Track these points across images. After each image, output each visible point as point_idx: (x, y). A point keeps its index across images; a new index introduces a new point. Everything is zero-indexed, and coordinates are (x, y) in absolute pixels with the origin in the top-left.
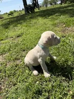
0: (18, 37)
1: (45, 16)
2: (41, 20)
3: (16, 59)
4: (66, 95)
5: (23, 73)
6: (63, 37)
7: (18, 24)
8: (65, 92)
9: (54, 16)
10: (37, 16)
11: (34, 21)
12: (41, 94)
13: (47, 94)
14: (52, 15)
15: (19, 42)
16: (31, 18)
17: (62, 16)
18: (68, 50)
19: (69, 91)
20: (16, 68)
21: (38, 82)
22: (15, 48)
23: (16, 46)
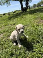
0: (14, 24)
1: (32, 13)
2: (28, 16)
3: (9, 36)
7: (16, 18)
8: (25, 57)
9: (36, 14)
10: (28, 13)
11: (25, 16)
13: (16, 56)
16: (24, 14)
17: (41, 13)
21: (14, 50)
23: (11, 29)
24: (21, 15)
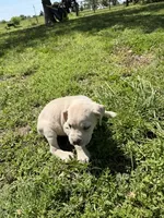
0: (26, 74)
1: (89, 29)
2: (80, 39)
3: (18, 124)
4: (121, 199)
5: (30, 154)
6: (124, 75)
8: (120, 194)
9: (109, 31)
11: (64, 40)
13: (81, 199)
14: (104, 27)
15: (29, 87)
16: (59, 33)
17: (126, 30)
20: (18, 145)
21: (62, 174)
22: (17, 101)
24: (47, 37)
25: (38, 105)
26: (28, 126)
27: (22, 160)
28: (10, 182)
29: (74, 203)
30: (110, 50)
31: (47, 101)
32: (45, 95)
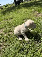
0: (11, 19)
1: (26, 7)
2: (24, 10)
4: (37, 51)
5: (13, 39)
6: (36, 19)
9: (31, 7)
10: (22, 7)
11: (20, 10)
12: (23, 51)
15: (11, 22)
16: (18, 8)
17: (36, 7)
18: (39, 26)
19: (39, 49)
20: (10, 37)
21: (22, 44)
22: (9, 26)
23: (10, 24)
24: (15, 9)
25: (14, 27)
26: (12, 32)
27: (11, 40)
28: (8, 46)
29: (25, 51)
30: (32, 12)
31: (16, 26)
32: (16, 24)
